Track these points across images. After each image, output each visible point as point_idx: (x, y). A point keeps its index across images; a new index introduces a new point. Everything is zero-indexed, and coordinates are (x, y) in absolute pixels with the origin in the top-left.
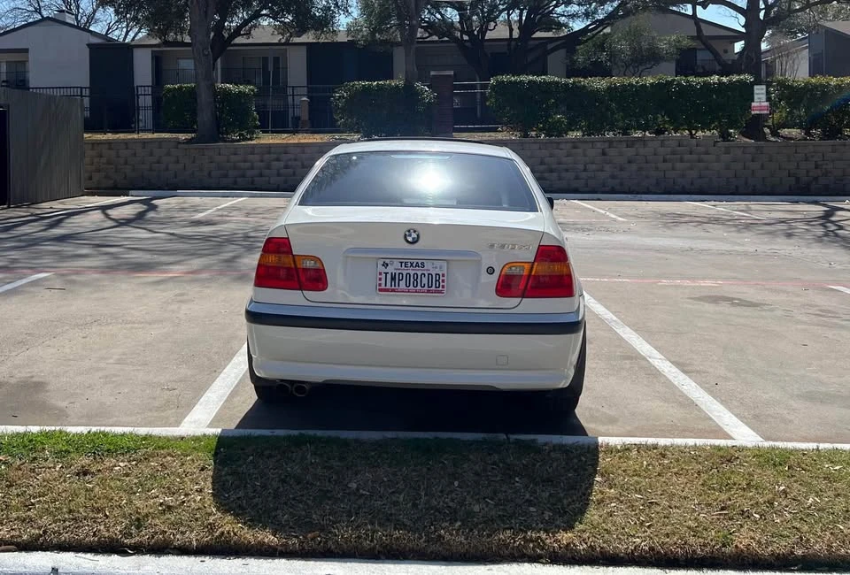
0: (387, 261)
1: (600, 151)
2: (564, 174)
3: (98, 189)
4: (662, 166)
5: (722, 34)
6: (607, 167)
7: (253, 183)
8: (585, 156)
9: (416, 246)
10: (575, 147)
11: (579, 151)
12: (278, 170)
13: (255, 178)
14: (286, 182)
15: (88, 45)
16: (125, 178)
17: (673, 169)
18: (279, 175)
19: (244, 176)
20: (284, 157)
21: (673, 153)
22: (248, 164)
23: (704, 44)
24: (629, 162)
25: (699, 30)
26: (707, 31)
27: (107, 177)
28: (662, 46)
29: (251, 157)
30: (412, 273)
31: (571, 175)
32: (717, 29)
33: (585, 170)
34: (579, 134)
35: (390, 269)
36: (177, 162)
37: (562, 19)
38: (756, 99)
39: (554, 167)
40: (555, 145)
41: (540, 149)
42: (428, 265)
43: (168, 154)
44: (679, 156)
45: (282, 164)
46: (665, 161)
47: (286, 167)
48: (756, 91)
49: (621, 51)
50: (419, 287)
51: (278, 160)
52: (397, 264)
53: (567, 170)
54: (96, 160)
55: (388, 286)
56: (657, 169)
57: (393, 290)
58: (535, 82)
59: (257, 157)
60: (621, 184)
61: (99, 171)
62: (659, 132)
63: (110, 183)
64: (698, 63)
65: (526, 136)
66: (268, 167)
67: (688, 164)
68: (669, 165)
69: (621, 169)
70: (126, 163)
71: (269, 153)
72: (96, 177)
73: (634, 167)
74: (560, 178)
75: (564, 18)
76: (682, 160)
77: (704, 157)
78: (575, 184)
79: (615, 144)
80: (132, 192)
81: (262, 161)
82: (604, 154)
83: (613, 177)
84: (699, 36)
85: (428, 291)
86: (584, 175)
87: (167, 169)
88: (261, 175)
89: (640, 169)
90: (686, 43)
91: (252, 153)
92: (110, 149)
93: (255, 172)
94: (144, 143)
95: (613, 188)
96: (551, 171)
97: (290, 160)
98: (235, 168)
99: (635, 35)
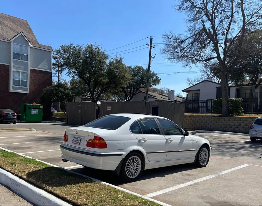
3: (189, 129)
7: (234, 130)
12: (243, 126)
13: (235, 129)
14: (245, 130)
15: (216, 87)
16: (197, 126)
18: (243, 128)
19: (231, 128)
20: (245, 122)
22: (233, 124)
27: (192, 126)
29: (234, 122)
36: (211, 122)
43: (209, 120)
45: (244, 124)
47: (246, 125)
51: (243, 123)
54: (190, 121)
59: (236, 122)
61: (190, 124)
63: (193, 128)
66: (240, 125)
70: (198, 122)
71: (241, 120)
72: (190, 125)
80: (196, 130)
81: (238, 123)
87: (208, 124)
88: (237, 127)
91: (235, 120)
92: (194, 118)
93: (235, 126)
94: (203, 116)
97: (247, 123)
98: (229, 125)
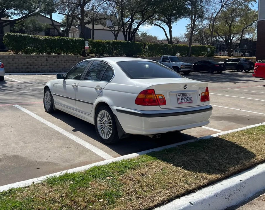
0: (179, 95)
1: (46, 59)
2: (35, 67)
4: (64, 64)
5: (58, 24)
6: (48, 64)
8: (41, 61)
9: (186, 90)
10: (38, 58)
11: (40, 59)
17: (67, 65)
21: (67, 60)
23: (54, 27)
24: (54, 63)
25: (53, 23)
26: (55, 23)
28: (43, 26)
30: (185, 97)
31: (37, 67)
32: (57, 23)
33: (41, 65)
34: (36, 53)
35: (180, 97)
37: (9, 14)
38: (86, 45)
39: (32, 64)
40: (31, 57)
41: (26, 58)
42: (188, 95)
44: (68, 61)
46: (64, 62)
48: (86, 43)
49: (30, 27)
50: (187, 101)
52: (181, 95)
53: (36, 65)
55: (181, 102)
56: (62, 65)
57: (182, 103)
58: (21, 36)
60: (52, 70)
62: (59, 54)
64: (51, 32)
65: (17, 54)
67: (71, 64)
68: (65, 64)
69: (52, 65)
73: (56, 64)
74: (33, 68)
75: (10, 14)
76: (69, 62)
77: (75, 61)
78: (39, 70)
79: (50, 57)
82: (47, 60)
83: (50, 67)
84: (53, 25)
85: (190, 102)
86: (41, 67)
89: (58, 65)
90: (49, 26)
95: (50, 71)
96: (31, 65)
99: (33, 22)
